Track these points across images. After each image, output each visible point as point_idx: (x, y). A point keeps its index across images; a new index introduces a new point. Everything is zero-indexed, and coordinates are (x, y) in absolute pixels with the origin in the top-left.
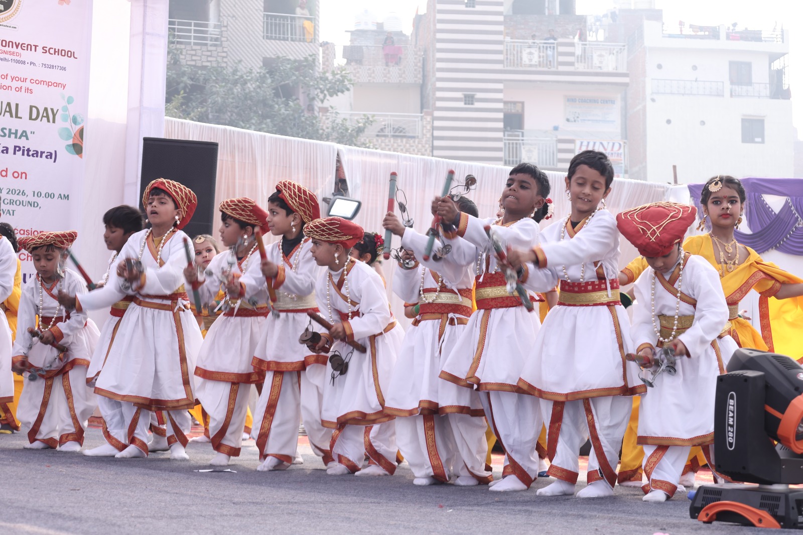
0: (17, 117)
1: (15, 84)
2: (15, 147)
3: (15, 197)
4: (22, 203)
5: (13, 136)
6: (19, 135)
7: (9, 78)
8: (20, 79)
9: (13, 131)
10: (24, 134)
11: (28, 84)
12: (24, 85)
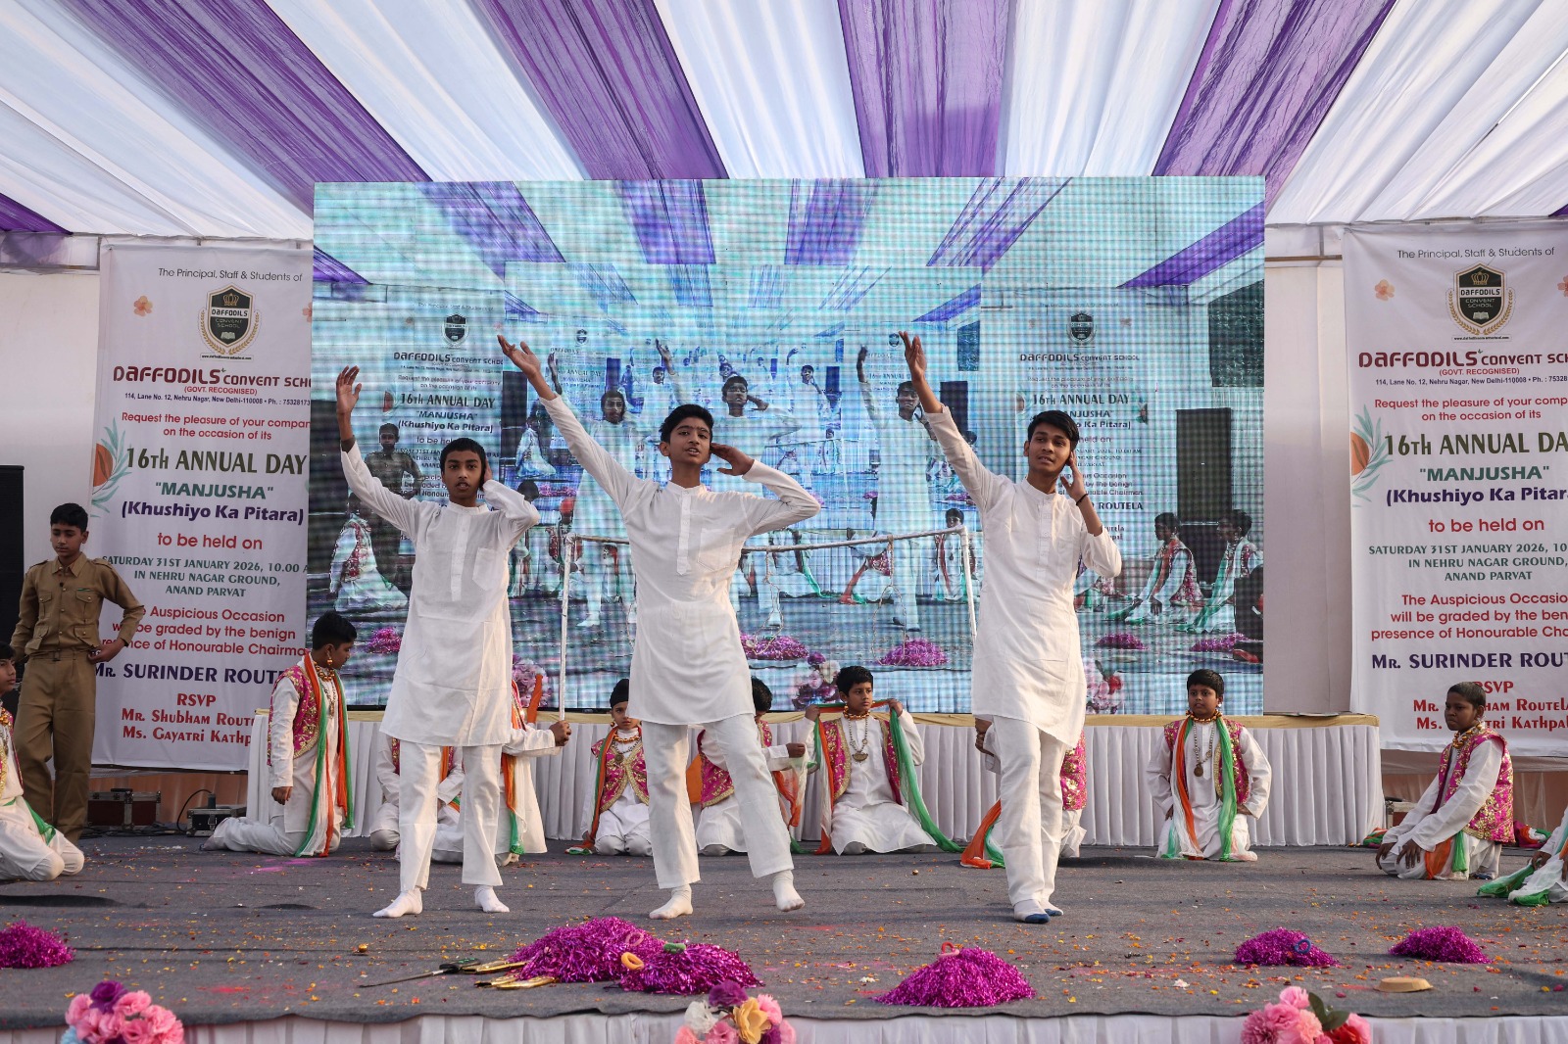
0: (1522, 450)
1: (1515, 409)
2: (1523, 490)
3: (1530, 555)
4: (1540, 561)
5: (1519, 476)
6: (1527, 475)
7: (1506, 403)
8: (1520, 402)
9: (1519, 469)
10: (1535, 471)
11: (1533, 406)
12: (1527, 408)
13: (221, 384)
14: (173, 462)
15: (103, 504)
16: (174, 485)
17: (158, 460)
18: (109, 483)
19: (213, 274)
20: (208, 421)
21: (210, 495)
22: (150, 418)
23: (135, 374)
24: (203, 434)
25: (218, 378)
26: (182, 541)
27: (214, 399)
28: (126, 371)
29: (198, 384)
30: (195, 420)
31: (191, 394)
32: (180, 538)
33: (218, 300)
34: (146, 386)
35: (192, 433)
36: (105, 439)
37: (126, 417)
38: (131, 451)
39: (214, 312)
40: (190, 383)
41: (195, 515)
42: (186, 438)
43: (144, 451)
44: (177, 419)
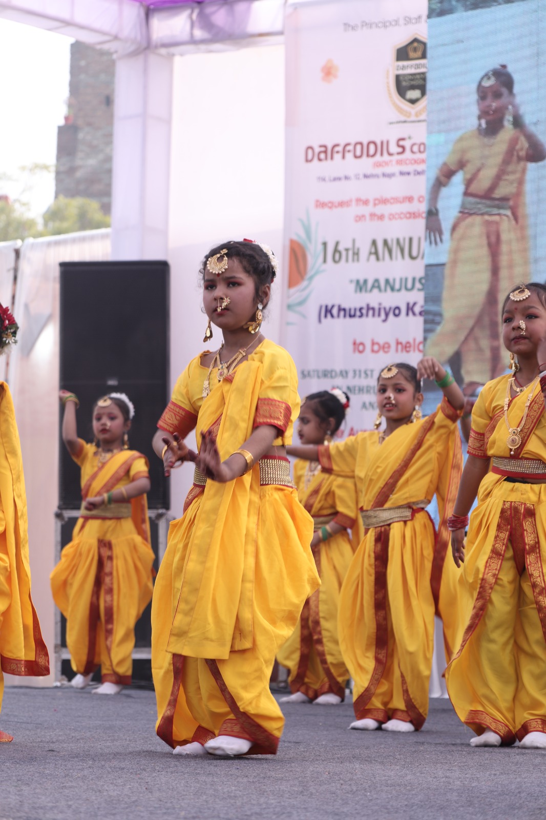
13: (408, 155)
14: (364, 253)
15: (298, 309)
16: (365, 281)
17: (350, 253)
18: (305, 283)
19: (397, 22)
20: (396, 200)
21: (399, 290)
22: (341, 204)
23: (326, 153)
24: (392, 217)
25: (403, 147)
26: (376, 347)
27: (402, 173)
28: (317, 150)
29: (386, 157)
30: (384, 201)
31: (379, 171)
32: (373, 344)
33: (402, 54)
34: (337, 165)
35: (381, 217)
36: (299, 234)
37: (320, 205)
38: (325, 244)
39: (398, 68)
40: (378, 158)
41: (387, 315)
42: (376, 223)
43: (337, 244)
44: (366, 202)
